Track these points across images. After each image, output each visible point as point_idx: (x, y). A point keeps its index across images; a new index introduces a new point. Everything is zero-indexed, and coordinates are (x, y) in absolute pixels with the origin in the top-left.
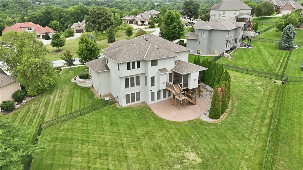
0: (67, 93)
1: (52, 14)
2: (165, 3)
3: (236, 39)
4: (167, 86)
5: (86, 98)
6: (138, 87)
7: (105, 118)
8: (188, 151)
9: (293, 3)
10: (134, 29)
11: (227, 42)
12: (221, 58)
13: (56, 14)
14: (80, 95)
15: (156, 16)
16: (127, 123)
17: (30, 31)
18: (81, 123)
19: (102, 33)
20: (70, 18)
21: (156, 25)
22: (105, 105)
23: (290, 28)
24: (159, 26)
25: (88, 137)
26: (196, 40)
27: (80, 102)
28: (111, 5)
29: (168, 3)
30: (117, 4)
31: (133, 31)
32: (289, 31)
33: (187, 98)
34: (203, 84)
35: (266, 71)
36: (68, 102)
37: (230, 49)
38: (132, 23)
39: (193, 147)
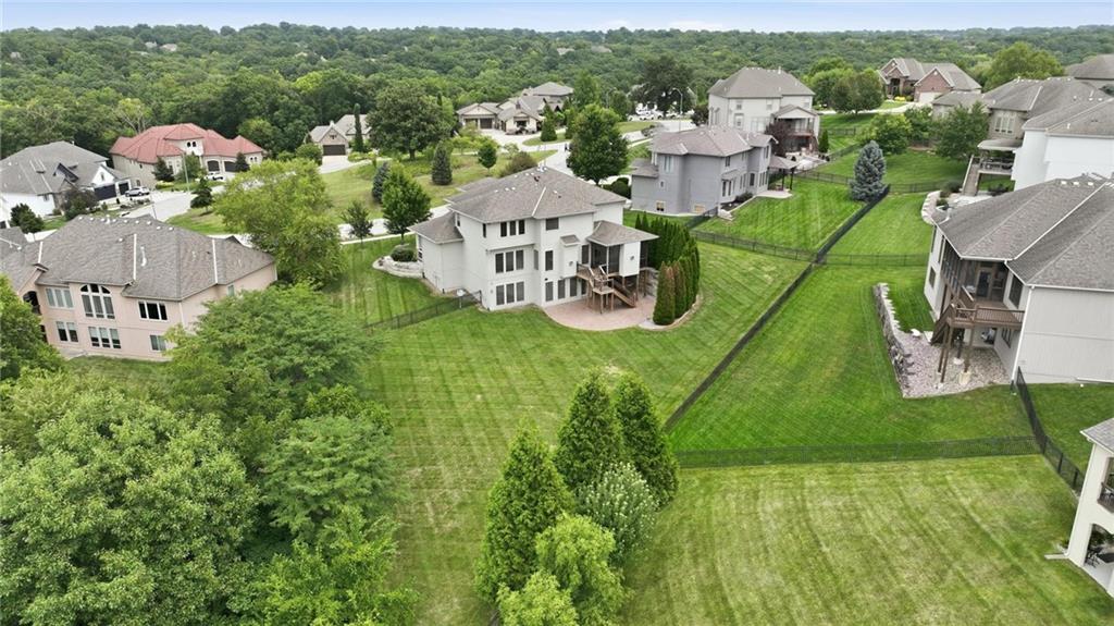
0: (372, 289)
1: (250, 98)
2: (593, 48)
3: (753, 175)
4: (578, 271)
5: (415, 296)
6: (520, 272)
7: (459, 327)
8: (607, 365)
9: (951, 73)
10: (499, 147)
11: (725, 183)
12: (710, 221)
13: (258, 99)
14: (402, 290)
15: (561, 106)
16: (502, 333)
17: (192, 149)
18: (416, 334)
19: (412, 159)
20: (301, 109)
21: (561, 131)
22: (456, 307)
23: (871, 150)
24: (568, 136)
25: (434, 352)
26: (655, 178)
27: (405, 303)
28: (409, 56)
29: (602, 49)
30: (428, 53)
31: (498, 153)
32: (869, 157)
33: (616, 293)
34: (653, 270)
35: (794, 246)
36: (379, 302)
37: (733, 200)
38: (490, 127)
39: (617, 360)
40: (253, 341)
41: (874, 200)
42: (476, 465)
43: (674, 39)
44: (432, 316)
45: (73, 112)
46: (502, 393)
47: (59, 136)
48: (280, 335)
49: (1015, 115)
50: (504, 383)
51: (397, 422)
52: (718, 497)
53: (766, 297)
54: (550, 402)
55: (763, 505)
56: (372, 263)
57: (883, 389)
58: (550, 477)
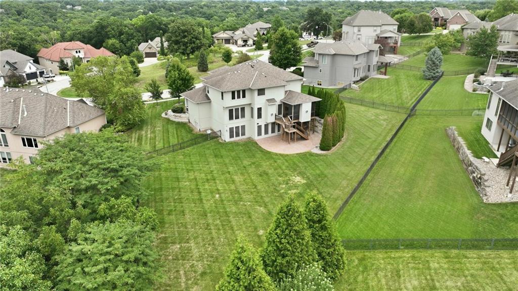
0: (160, 129)
1: (108, 29)
2: (280, 8)
3: (369, 66)
4: (276, 119)
5: (183, 133)
6: (243, 119)
7: (207, 152)
8: (294, 176)
9: (466, 14)
10: (233, 52)
11: (355, 70)
12: (347, 91)
13: (113, 29)
14: (176, 130)
15: (265, 32)
16: (232, 155)
17: (78, 54)
18: (183, 155)
19: (188, 58)
20: (135, 34)
21: (265, 45)
22: (206, 140)
23: (434, 52)
24: (269, 48)
25: (192, 167)
26: (317, 67)
27: (178, 137)
28: (192, 11)
29: (284, 8)
30: (201, 10)
31: (233, 55)
32: (434, 55)
33: (298, 132)
34: (317, 118)
35: (396, 105)
36: (163, 137)
37: (359, 79)
38: (229, 43)
39: (300, 173)
40: (68, 168)
41: (436, 79)
42: (213, 244)
43: (319, 4)
44: (193, 145)
45: (18, 35)
46: (231, 193)
47: (10, 47)
48: (85, 164)
49: (511, 33)
50: (233, 187)
51: (167, 212)
52: (372, 274)
53: (384, 134)
54: (260, 200)
55: (404, 283)
56: (162, 113)
57: (469, 195)
58: (260, 281)
